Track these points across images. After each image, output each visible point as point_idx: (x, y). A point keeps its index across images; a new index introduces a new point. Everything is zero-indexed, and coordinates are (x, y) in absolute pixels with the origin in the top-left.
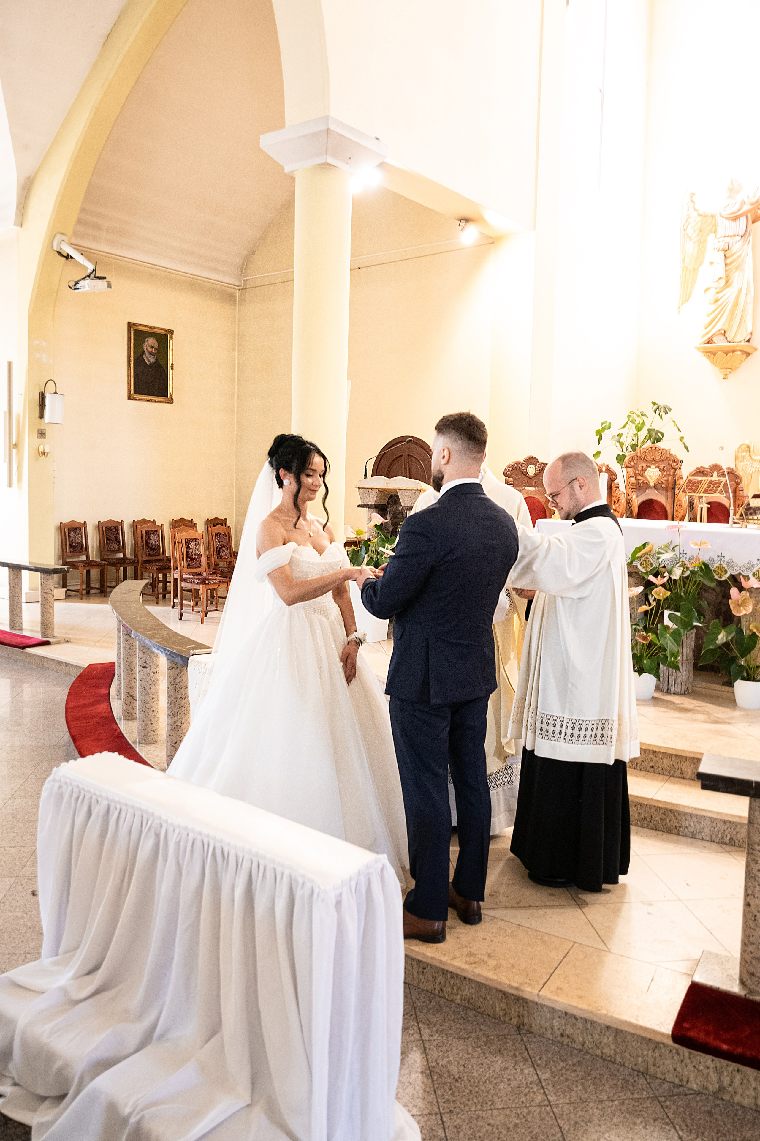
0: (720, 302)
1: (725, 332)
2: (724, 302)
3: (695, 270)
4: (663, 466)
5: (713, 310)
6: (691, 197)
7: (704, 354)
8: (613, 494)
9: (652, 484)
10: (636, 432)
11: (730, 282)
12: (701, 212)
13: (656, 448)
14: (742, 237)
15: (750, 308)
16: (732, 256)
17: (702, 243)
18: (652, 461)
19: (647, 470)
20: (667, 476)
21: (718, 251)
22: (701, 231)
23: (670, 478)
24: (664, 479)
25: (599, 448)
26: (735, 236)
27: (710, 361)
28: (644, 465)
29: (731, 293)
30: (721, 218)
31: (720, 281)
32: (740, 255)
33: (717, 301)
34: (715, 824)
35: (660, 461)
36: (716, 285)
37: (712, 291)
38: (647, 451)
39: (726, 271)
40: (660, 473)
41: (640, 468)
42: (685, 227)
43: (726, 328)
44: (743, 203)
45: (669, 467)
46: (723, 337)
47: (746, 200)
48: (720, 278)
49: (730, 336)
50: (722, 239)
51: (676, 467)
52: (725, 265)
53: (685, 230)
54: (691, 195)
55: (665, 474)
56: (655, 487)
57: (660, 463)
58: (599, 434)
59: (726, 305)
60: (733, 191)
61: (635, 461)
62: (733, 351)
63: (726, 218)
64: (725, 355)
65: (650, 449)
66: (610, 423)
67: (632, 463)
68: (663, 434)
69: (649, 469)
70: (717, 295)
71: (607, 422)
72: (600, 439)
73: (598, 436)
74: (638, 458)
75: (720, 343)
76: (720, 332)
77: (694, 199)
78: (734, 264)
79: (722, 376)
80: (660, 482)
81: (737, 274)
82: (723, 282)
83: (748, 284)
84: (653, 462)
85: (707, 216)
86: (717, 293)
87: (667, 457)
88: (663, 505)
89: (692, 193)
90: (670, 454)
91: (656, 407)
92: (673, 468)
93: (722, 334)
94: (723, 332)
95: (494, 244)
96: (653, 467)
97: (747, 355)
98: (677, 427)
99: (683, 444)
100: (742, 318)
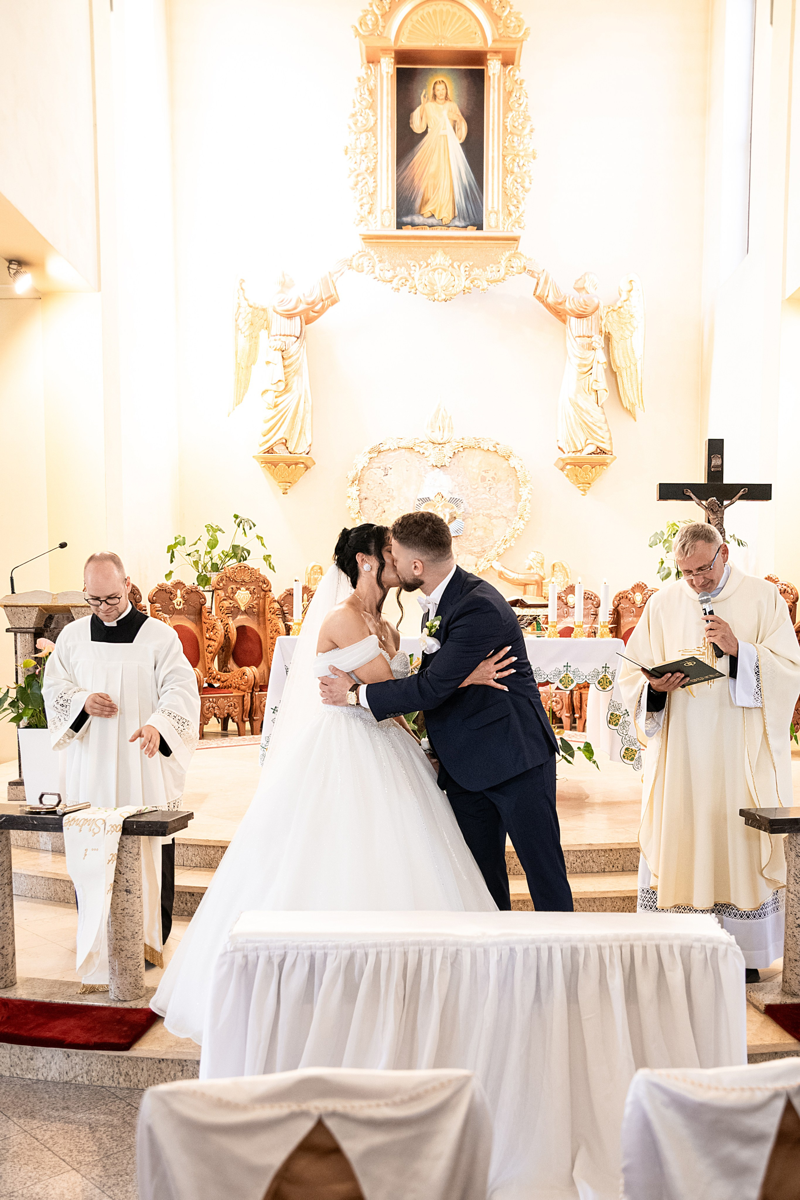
0: (280, 408)
1: (286, 441)
2: (284, 408)
3: (248, 368)
4: (253, 587)
5: (271, 416)
6: (241, 284)
7: (264, 465)
8: (204, 620)
9: (243, 609)
10: (209, 550)
11: (289, 386)
12: (251, 304)
13: (245, 567)
14: (298, 338)
15: (309, 416)
16: (290, 357)
17: (253, 338)
18: (241, 582)
19: (238, 592)
20: (258, 599)
21: (275, 350)
22: (252, 324)
23: (261, 601)
24: (255, 602)
25: (171, 567)
26: (291, 336)
27: (270, 473)
28: (234, 586)
29: (289, 400)
30: (275, 314)
31: (279, 383)
32: (298, 358)
33: (276, 406)
34: (615, 903)
35: (250, 582)
36: (274, 387)
37: (270, 396)
38: (236, 570)
39: (285, 373)
40: (250, 596)
41: (230, 590)
42: (237, 316)
43: (287, 437)
44: (299, 301)
45: (260, 588)
46: (284, 447)
47: (302, 298)
48: (280, 381)
49: (291, 446)
50: (278, 337)
51: (266, 589)
52: (284, 367)
53: (236, 321)
54: (241, 282)
55: (255, 596)
56: (245, 612)
57: (250, 584)
58: (171, 550)
59: (286, 411)
60: (285, 285)
61: (224, 581)
62: (296, 464)
63: (281, 315)
64: (287, 467)
65: (239, 568)
66: (184, 538)
67: (221, 585)
68: (249, 552)
69: (239, 591)
70: (276, 400)
71: (180, 536)
72: (173, 556)
73: (170, 554)
74: (227, 579)
75: (281, 452)
76: (281, 442)
77: (244, 285)
78: (292, 367)
79: (281, 491)
80: (250, 606)
81: (296, 378)
82: (282, 386)
83: (306, 391)
84: (243, 583)
85: (257, 308)
86: (276, 397)
87: (257, 578)
88: (256, 632)
89: (242, 280)
90: (260, 575)
91: (238, 521)
92: (264, 591)
93: (283, 443)
94: (284, 441)
95: (40, 300)
96: (243, 588)
97: (307, 468)
98: (263, 545)
99: (270, 564)
100: (302, 427)
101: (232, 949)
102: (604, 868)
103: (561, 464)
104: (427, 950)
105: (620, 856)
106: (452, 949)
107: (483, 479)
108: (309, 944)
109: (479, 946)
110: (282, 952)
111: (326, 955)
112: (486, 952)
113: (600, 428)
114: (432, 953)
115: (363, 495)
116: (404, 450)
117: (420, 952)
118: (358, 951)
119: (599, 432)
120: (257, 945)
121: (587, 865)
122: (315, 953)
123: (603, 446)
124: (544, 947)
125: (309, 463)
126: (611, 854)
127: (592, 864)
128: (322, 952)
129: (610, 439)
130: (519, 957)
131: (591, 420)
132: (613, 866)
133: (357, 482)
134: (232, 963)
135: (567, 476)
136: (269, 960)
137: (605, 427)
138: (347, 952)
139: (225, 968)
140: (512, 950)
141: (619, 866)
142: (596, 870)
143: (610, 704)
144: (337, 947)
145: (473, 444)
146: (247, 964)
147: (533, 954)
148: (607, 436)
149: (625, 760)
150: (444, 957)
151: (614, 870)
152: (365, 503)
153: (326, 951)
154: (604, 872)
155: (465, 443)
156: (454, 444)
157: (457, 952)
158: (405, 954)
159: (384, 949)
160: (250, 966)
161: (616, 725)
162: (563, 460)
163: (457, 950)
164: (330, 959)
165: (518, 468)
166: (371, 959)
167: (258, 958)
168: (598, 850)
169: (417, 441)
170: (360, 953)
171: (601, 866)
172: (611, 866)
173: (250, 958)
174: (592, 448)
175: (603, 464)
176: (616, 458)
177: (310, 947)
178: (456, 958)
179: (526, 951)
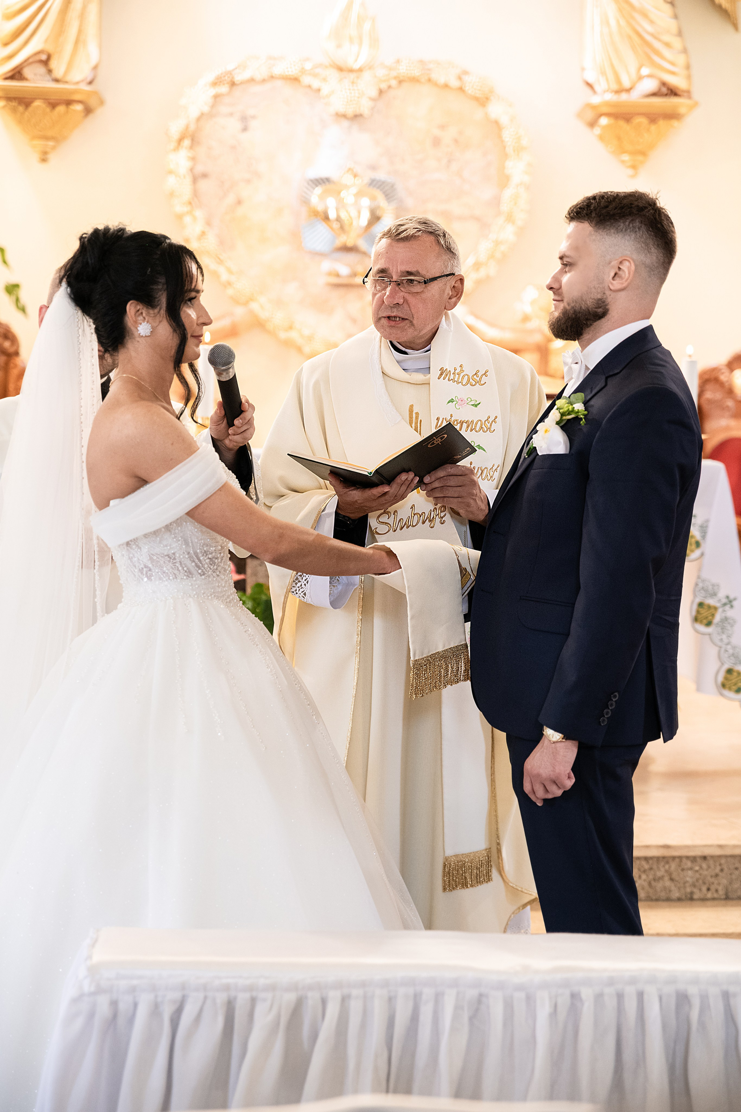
1: (48, 57)
7: (3, 103)
15: (93, 8)
43: (50, 48)
46: (45, 68)
49: (59, 67)
62: (68, 103)
64: (49, 108)
75: (37, 78)
76: (37, 58)
79: (36, 156)
93: (41, 61)
94: (44, 57)
97: (88, 111)
98: (5, 262)
99: (17, 300)
100: (80, 32)
101: (93, 989)
102: (692, 893)
103: (590, 115)
104: (428, 993)
105: (722, 870)
106: (472, 993)
107: (437, 142)
108: (225, 981)
109: (520, 988)
110: (177, 995)
111: (253, 1001)
112: (530, 999)
113: (667, 45)
114: (438, 997)
115: (200, 169)
116: (279, 83)
117: (417, 998)
118: (310, 994)
119: (667, 53)
120: (135, 982)
121: (659, 885)
122: (235, 998)
123: (673, 81)
124: (630, 992)
125: (92, 102)
126: (704, 866)
127: (668, 883)
128: (247, 995)
129: (688, 67)
130: (587, 1010)
131: (649, 28)
132: (708, 889)
133: (187, 142)
134: (91, 1015)
135: (601, 138)
136: (156, 1009)
137: (677, 43)
138: (291, 997)
139: (79, 1023)
140: (575, 996)
141: (720, 888)
142: (676, 894)
143: (697, 585)
144: (272, 988)
145: (416, 72)
146: (115, 1016)
147: (611, 1003)
148: (681, 59)
149: (726, 692)
150: (458, 1008)
151: (709, 895)
152: (203, 185)
153: (254, 994)
154: (691, 899)
155: (403, 70)
156: (381, 73)
157: (480, 999)
158: (391, 1000)
159: (355, 992)
160: (121, 1021)
161: (709, 624)
162: (593, 107)
163: (481, 995)
164: (260, 1009)
165: (504, 120)
166: (333, 1010)
167: (135, 1005)
168: (680, 858)
169: (308, 66)
170: (313, 998)
171: (685, 887)
172: (704, 889)
173: (122, 1007)
174: (650, 85)
175: (672, 116)
176: (696, 104)
177: (227, 988)
178: (477, 1010)
179: (599, 997)
